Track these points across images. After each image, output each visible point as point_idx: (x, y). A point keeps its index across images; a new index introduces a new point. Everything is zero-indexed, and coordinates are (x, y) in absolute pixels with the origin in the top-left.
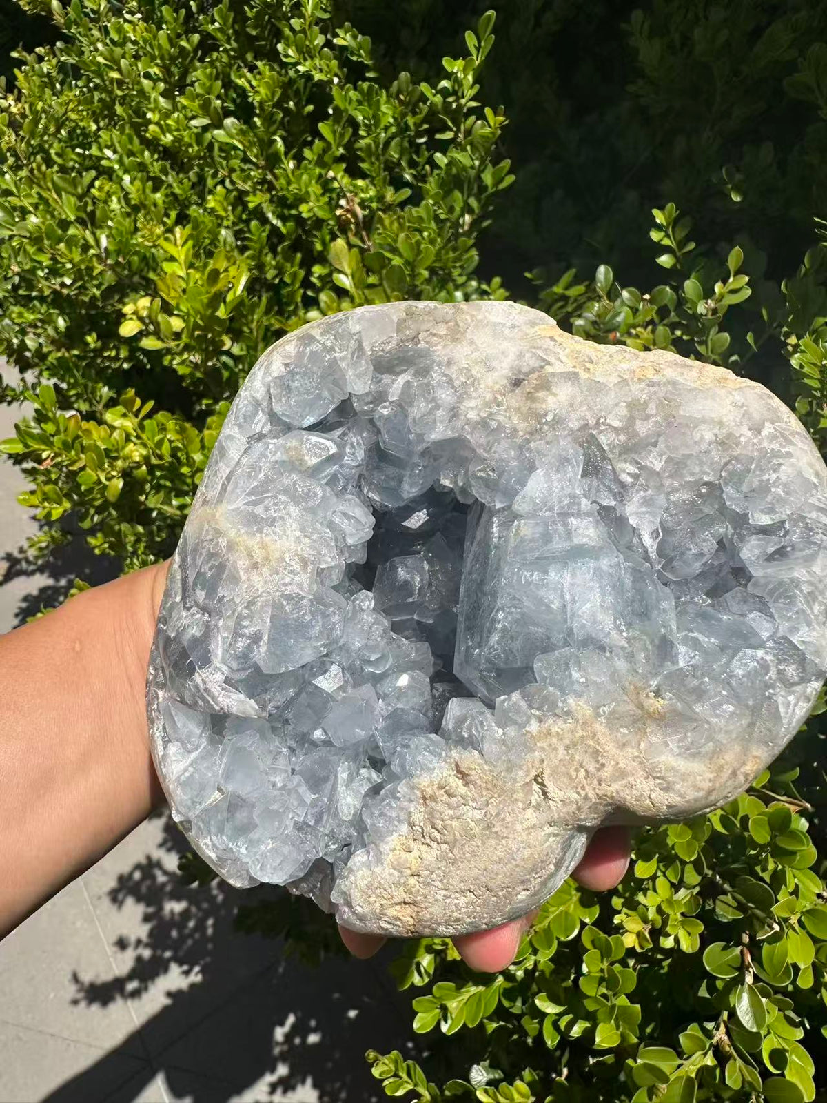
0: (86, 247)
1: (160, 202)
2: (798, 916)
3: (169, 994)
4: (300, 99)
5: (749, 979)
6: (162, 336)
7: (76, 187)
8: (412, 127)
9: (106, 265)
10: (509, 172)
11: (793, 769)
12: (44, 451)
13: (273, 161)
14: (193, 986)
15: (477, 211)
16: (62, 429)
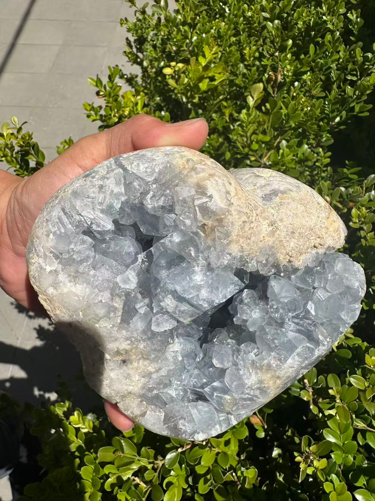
0: (187, 38)
1: (232, 41)
2: (220, 451)
3: (40, 326)
4: (318, 34)
5: (180, 450)
6: (178, 83)
7: (196, 9)
8: (349, 70)
9: (188, 49)
10: (368, 111)
11: (271, 409)
12: (102, 92)
13: (282, 49)
14: (48, 330)
15: (343, 119)
16: (114, 88)
